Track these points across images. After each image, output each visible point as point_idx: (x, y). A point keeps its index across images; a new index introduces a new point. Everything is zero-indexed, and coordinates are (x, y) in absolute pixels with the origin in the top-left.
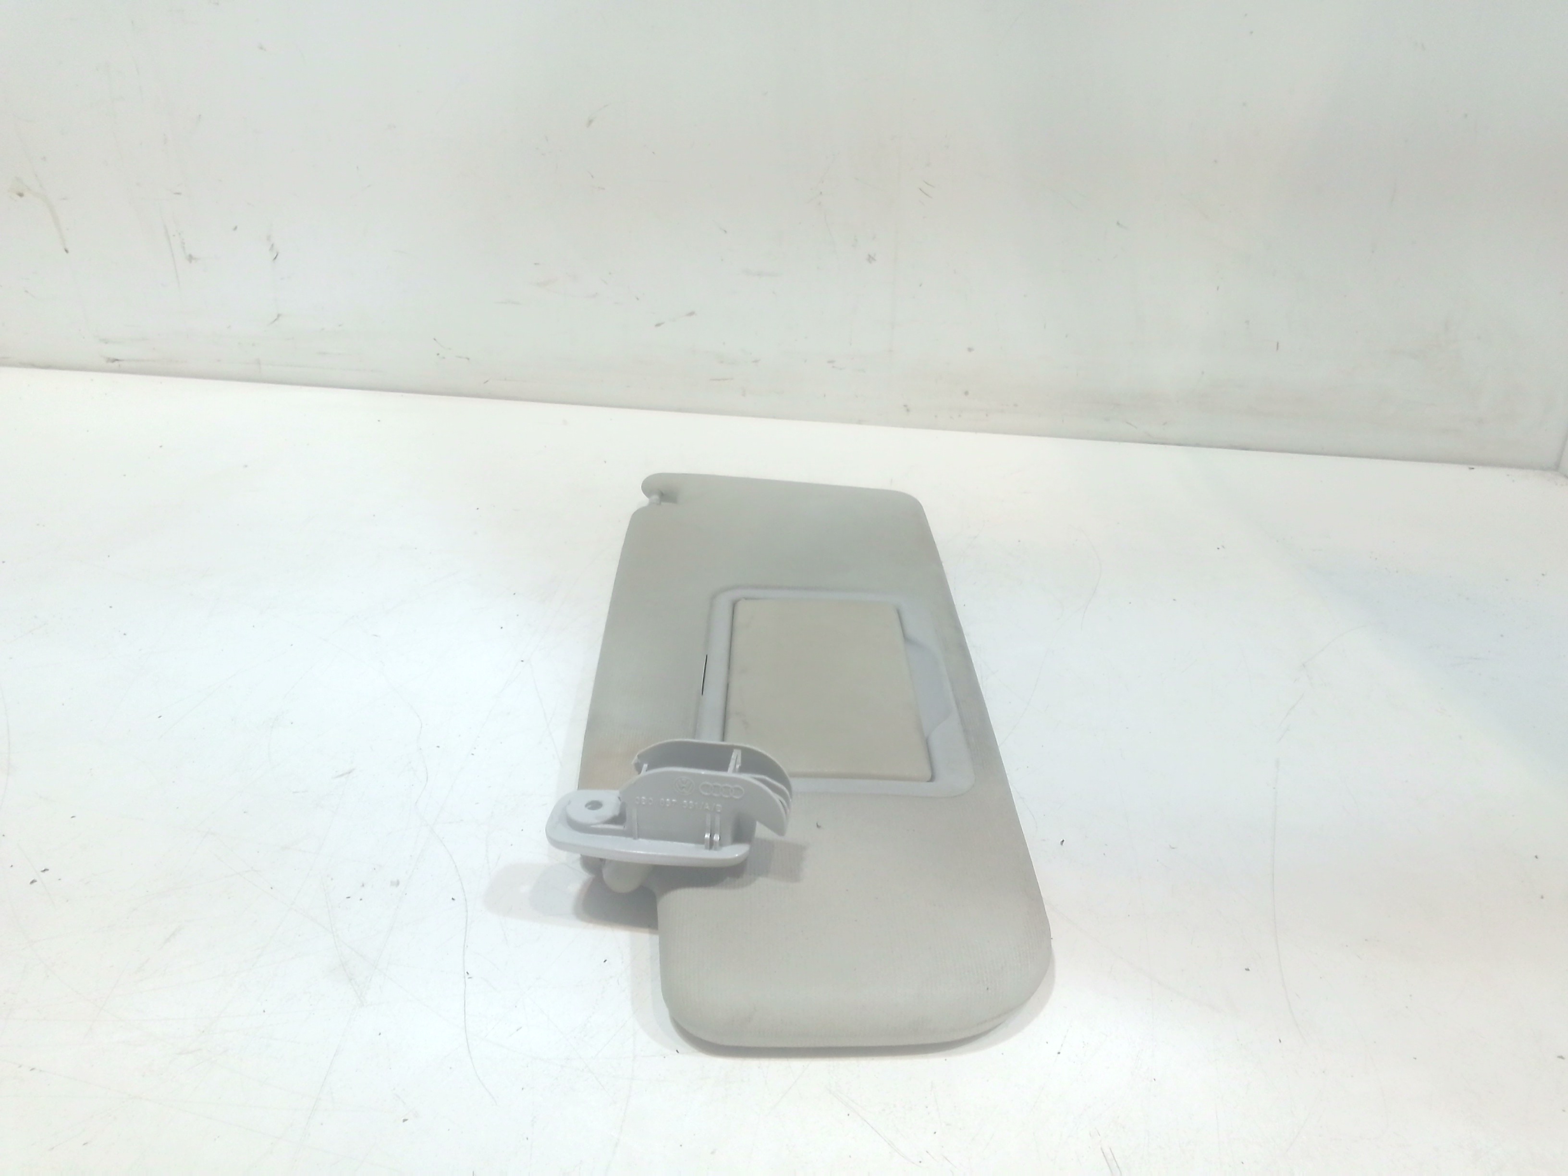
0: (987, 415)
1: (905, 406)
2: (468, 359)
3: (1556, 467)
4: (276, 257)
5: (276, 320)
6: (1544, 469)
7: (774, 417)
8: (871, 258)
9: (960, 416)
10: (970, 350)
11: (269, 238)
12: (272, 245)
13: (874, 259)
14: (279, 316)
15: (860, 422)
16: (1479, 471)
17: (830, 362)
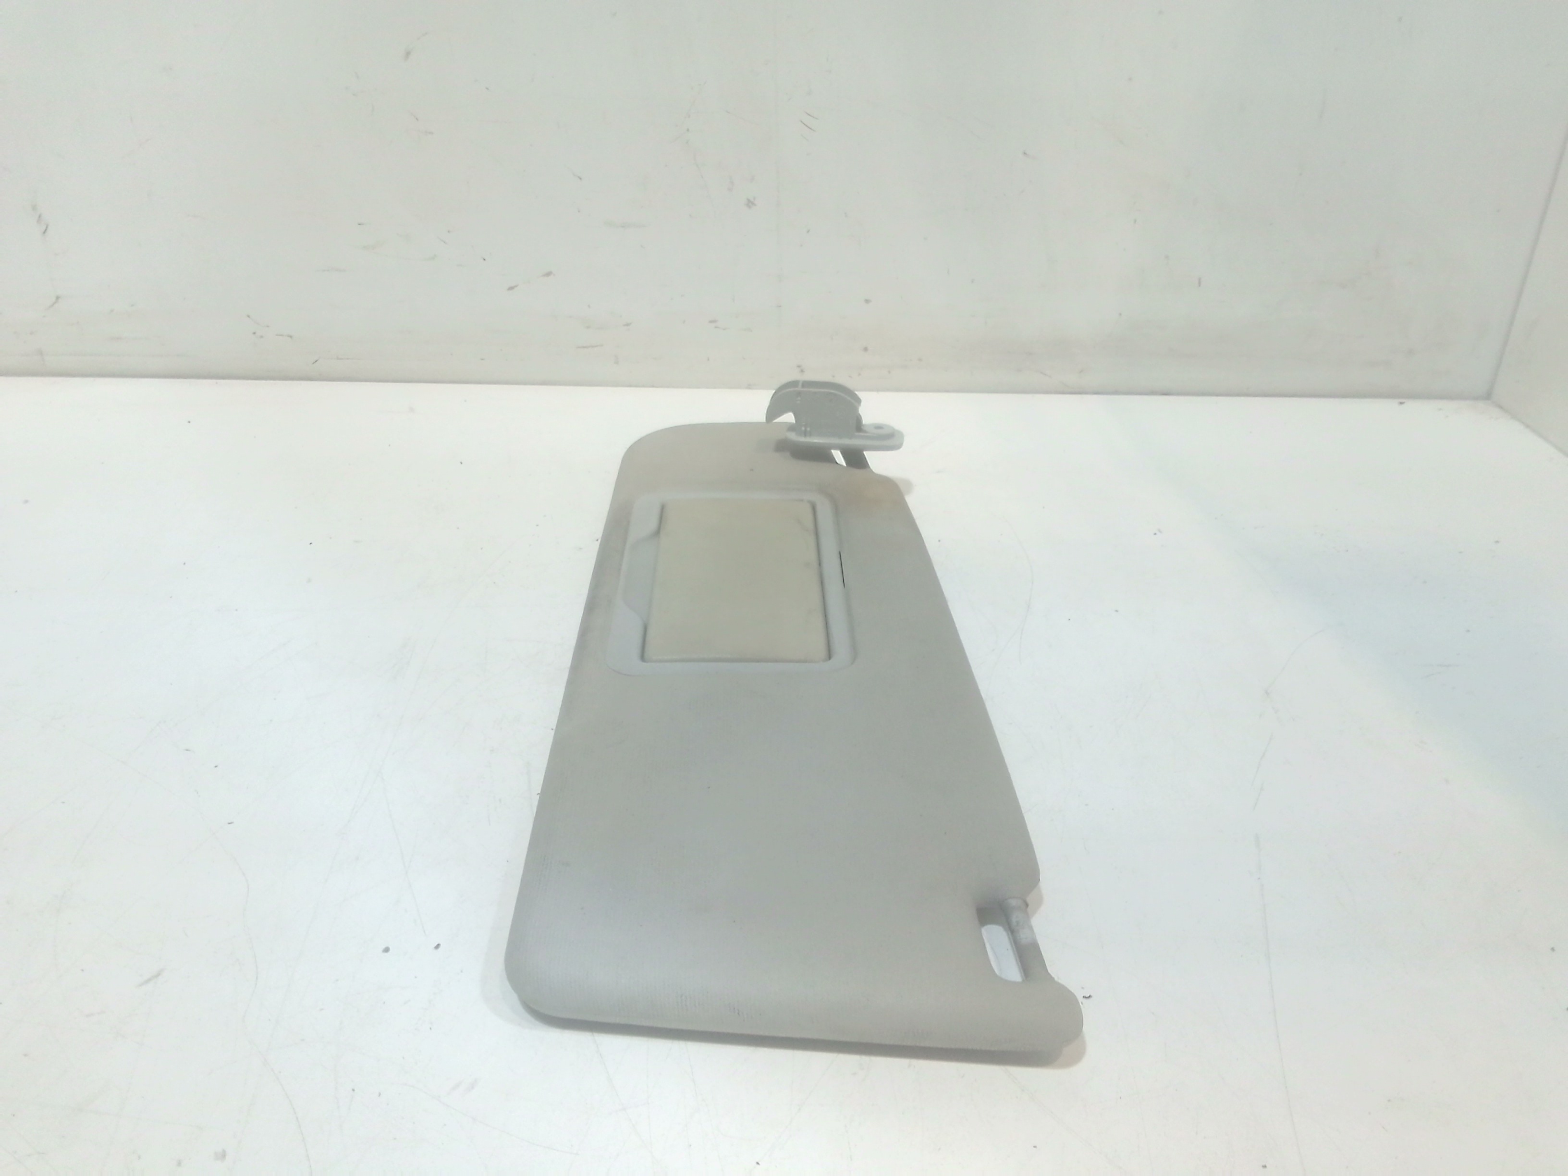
0: (889, 372)
1: (799, 366)
2: (291, 337)
3: (1488, 396)
4: (46, 230)
5: (54, 303)
6: (1476, 398)
7: (653, 386)
8: (750, 203)
9: (859, 374)
10: (867, 301)
11: (34, 208)
12: (40, 216)
13: (753, 204)
14: (58, 298)
15: (749, 387)
16: (1411, 406)
17: (711, 322)
